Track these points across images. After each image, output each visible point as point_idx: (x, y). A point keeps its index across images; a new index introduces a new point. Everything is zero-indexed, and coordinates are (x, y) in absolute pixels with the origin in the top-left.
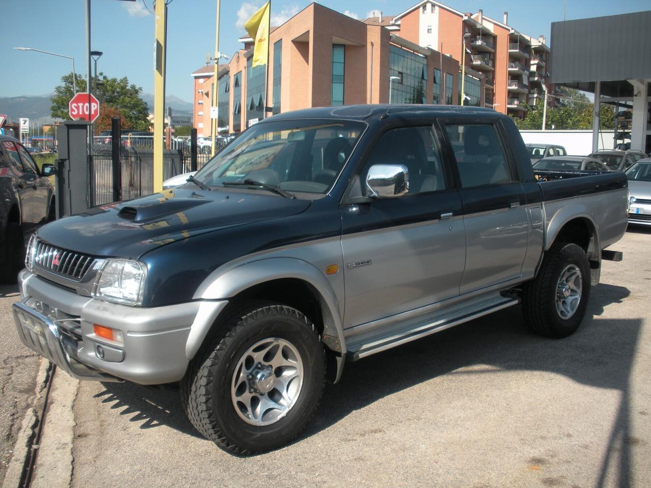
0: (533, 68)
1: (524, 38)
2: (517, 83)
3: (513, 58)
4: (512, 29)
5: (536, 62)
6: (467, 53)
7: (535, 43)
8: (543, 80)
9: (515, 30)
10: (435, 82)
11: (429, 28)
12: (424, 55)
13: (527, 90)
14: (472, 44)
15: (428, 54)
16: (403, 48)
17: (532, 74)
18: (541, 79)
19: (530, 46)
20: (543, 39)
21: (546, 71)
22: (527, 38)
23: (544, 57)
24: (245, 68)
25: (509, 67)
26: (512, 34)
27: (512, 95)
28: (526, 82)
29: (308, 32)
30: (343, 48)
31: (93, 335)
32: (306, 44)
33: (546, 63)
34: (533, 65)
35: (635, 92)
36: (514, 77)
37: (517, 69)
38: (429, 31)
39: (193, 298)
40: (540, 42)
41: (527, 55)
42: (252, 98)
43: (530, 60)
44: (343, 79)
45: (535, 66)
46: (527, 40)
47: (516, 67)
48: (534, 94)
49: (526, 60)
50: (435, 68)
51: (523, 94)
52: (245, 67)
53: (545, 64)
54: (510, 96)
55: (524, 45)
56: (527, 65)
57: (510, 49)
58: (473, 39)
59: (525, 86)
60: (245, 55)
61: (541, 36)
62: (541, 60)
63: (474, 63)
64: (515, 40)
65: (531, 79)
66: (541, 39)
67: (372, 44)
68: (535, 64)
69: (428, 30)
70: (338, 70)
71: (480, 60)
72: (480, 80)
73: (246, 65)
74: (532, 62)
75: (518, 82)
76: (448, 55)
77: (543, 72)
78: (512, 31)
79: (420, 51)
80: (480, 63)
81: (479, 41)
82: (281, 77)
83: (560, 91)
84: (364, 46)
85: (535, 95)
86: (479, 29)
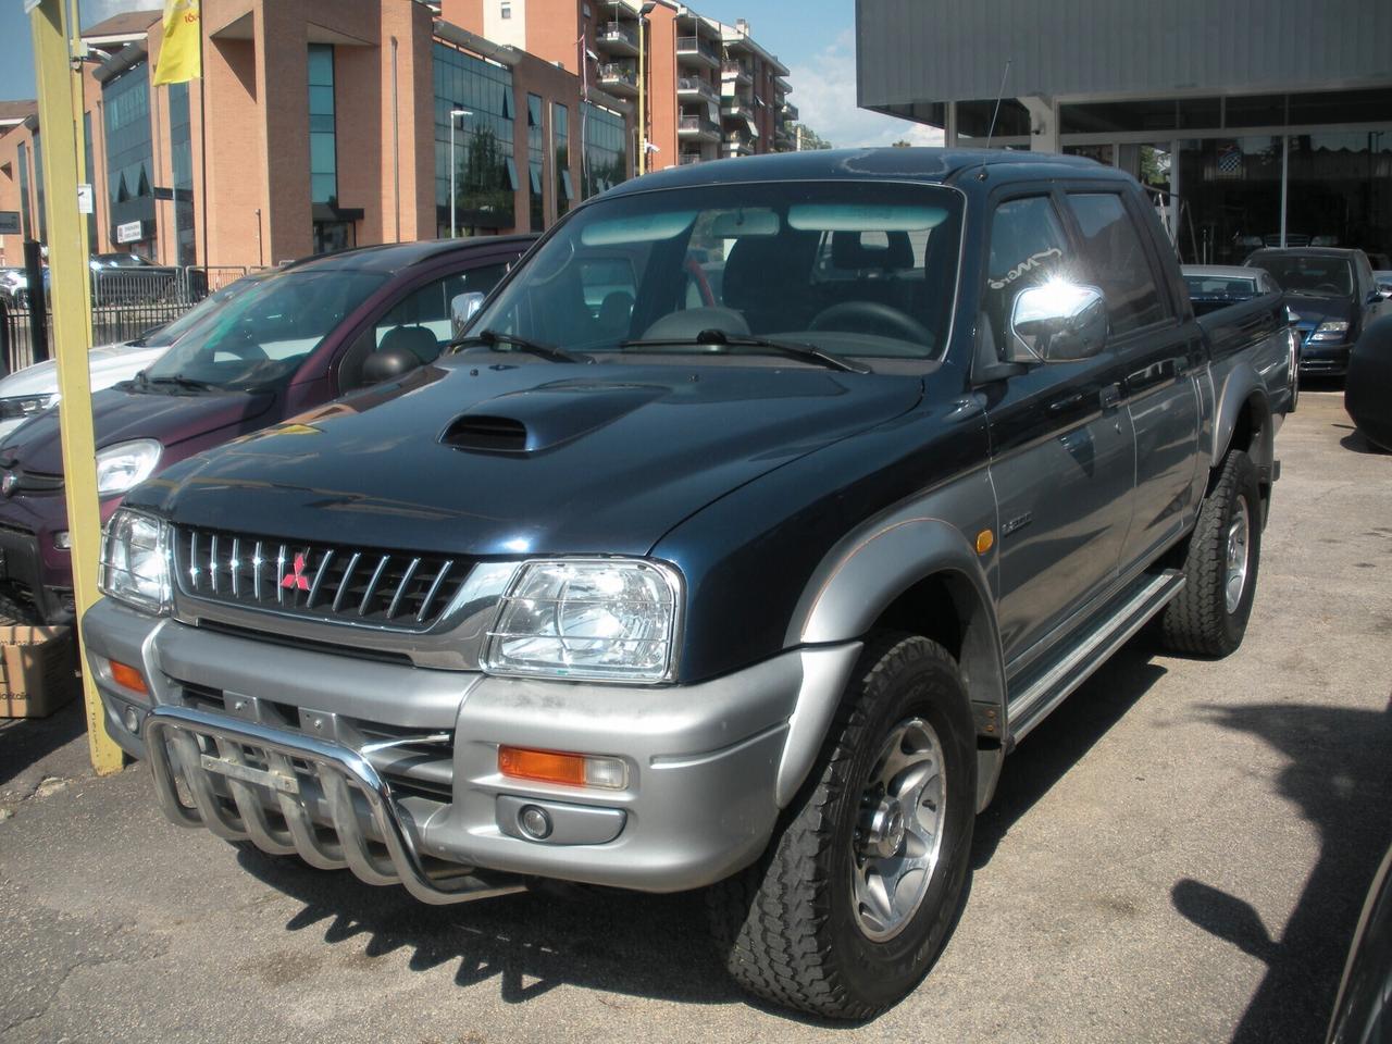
0: (728, 90)
1: (709, 26)
2: (696, 120)
3: (686, 69)
4: (682, 6)
5: (734, 75)
6: (589, 59)
7: (729, 35)
8: (750, 112)
9: (688, 9)
10: (531, 122)
11: (505, 7)
12: (508, 65)
13: (718, 135)
14: (598, 39)
15: (515, 61)
16: (460, 49)
17: (726, 102)
18: (746, 110)
19: (719, 42)
20: (745, 27)
21: (754, 93)
22: (714, 24)
23: (750, 65)
24: (99, 106)
25: (679, 88)
26: (682, 17)
27: (689, 147)
28: (714, 118)
29: (250, 15)
30: (330, 53)
31: (495, 779)
32: (248, 44)
33: (754, 76)
34: (726, 81)
35: (1034, 125)
36: (691, 108)
37: (696, 91)
38: (505, 13)
39: (785, 646)
40: (739, 32)
41: (714, 61)
42: (122, 175)
43: (720, 71)
44: (333, 123)
45: (733, 85)
46: (713, 29)
47: (692, 88)
48: (730, 142)
49: (712, 70)
50: (530, 93)
51: (710, 143)
52: (99, 103)
53: (751, 78)
54: (684, 149)
55: (710, 41)
56: (716, 83)
57: (679, 48)
58: (600, 29)
59: (713, 126)
60: (96, 74)
61: (741, 21)
62: (745, 71)
63: (604, 81)
64: (688, 29)
65: (725, 112)
66: (741, 27)
67: (395, 42)
68: (731, 80)
69: (503, 11)
70: (321, 102)
71: (618, 74)
72: (624, 115)
73: (100, 98)
74: (725, 76)
75: (700, 119)
76: (556, 64)
77: (750, 97)
78: (682, 11)
79: (498, 55)
80: (617, 80)
81: (614, 33)
82: (189, 123)
83: (784, 135)
84: (375, 47)
85: (735, 146)
86: (613, 7)
